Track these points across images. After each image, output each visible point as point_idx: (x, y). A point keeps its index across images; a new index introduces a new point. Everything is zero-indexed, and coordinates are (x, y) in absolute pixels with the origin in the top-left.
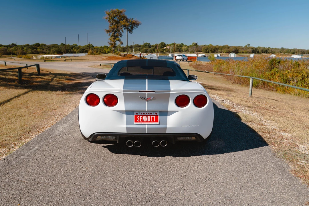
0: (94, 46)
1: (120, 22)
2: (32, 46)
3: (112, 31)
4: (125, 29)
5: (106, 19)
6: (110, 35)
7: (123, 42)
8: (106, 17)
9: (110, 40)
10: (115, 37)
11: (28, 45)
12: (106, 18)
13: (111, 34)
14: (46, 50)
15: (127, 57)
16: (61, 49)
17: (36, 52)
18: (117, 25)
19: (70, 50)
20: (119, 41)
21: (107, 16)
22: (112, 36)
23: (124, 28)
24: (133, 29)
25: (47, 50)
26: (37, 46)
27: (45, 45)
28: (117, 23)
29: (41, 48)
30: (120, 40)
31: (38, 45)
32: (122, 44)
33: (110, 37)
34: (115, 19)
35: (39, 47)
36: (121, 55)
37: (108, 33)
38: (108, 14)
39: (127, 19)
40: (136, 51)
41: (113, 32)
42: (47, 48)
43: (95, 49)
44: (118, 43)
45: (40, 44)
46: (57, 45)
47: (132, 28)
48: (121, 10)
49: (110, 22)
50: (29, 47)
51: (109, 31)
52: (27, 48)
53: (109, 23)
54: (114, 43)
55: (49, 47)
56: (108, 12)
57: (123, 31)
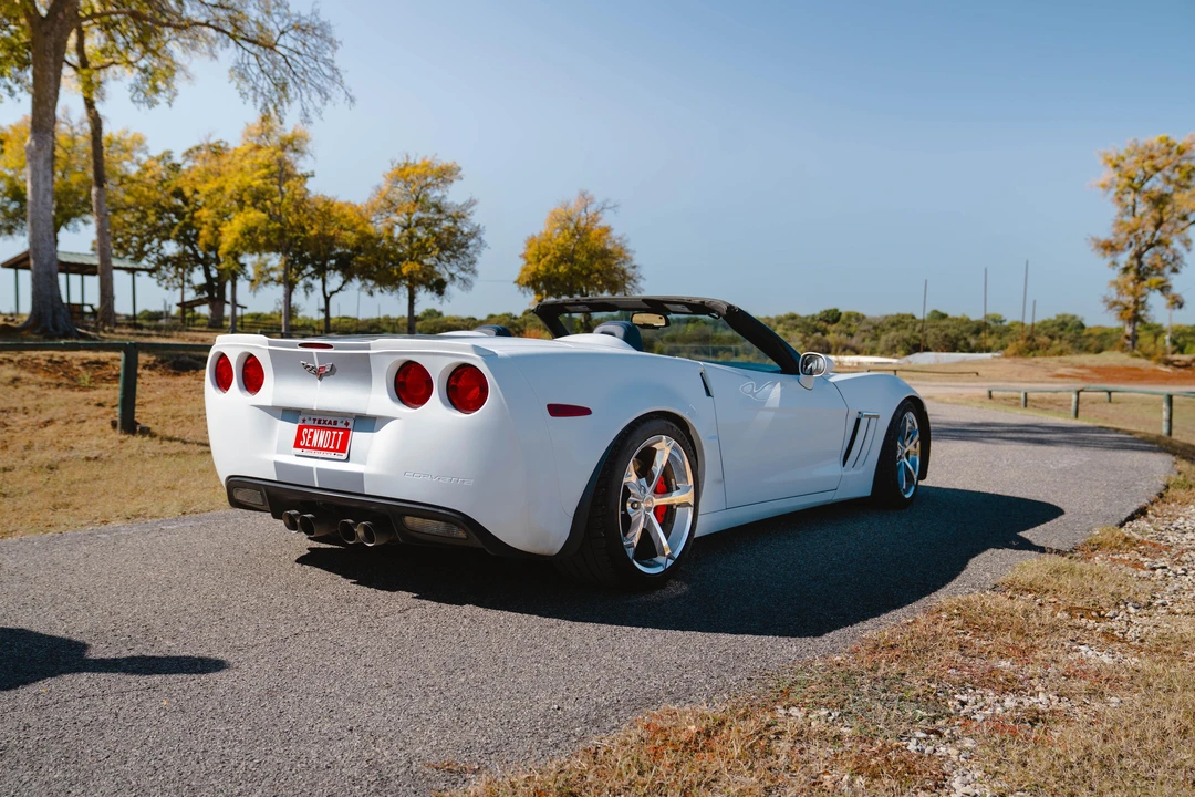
0: (1088, 323)
1: (1176, 197)
2: (809, 320)
3: (1131, 245)
5: (1101, 190)
6: (1114, 264)
7: (1185, 297)
8: (1102, 181)
9: (1113, 289)
10: (1141, 275)
11: (793, 317)
12: (1104, 186)
13: (1124, 258)
14: (864, 340)
16: (926, 335)
17: (819, 345)
18: (1157, 216)
19: (965, 339)
20: (1162, 290)
21: (1109, 174)
22: (1126, 270)
25: (867, 340)
26: (827, 322)
27: (859, 318)
28: (1161, 201)
29: (843, 327)
30: (1169, 287)
31: (833, 317)
32: (1181, 306)
33: (1115, 274)
34: (1147, 186)
35: (834, 327)
36: (1168, 363)
37: (1104, 255)
38: (1110, 165)
41: (1130, 252)
42: (865, 331)
43: (1091, 340)
45: (840, 314)
46: (913, 317)
48: (1180, 139)
49: (1120, 199)
50: (796, 326)
51: (1110, 247)
52: (787, 330)
53: (1117, 209)
54: (1136, 302)
55: (875, 328)
56: (1114, 156)
57: (1187, 243)
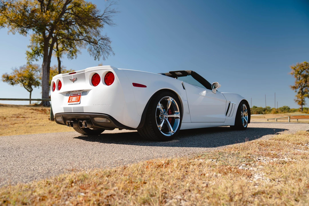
3: (299, 87)
5: (291, 75)
6: (296, 91)
8: (291, 73)
9: (296, 97)
10: (303, 94)
12: (292, 74)
13: (298, 90)
18: (305, 80)
21: (293, 71)
22: (299, 93)
28: (306, 77)
33: (296, 94)
34: (302, 73)
37: (293, 89)
38: (293, 69)
41: (300, 88)
49: (296, 77)
51: (295, 88)
53: (296, 79)
54: (302, 100)
56: (294, 67)
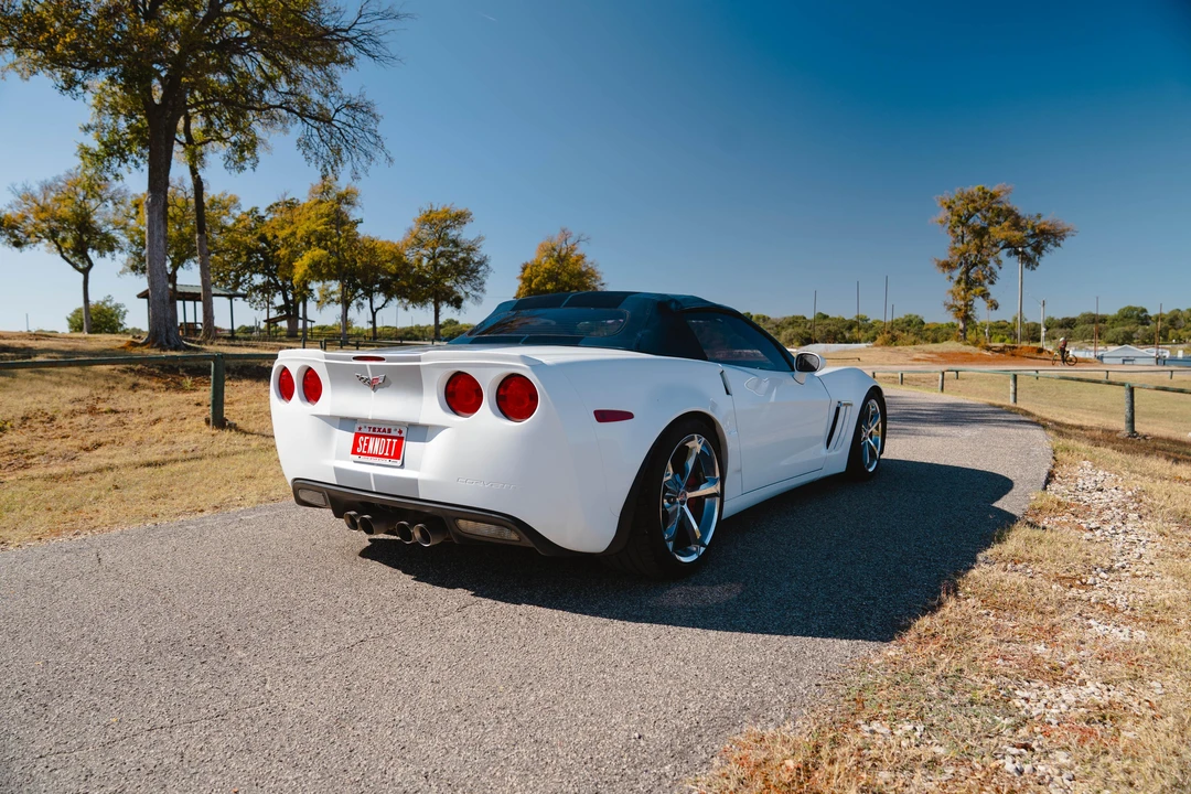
0: (926, 321)
1: (991, 229)
3: (961, 264)
4: (1009, 254)
5: (940, 224)
6: (951, 278)
7: (999, 301)
8: (940, 218)
9: (950, 296)
10: (969, 284)
12: (941, 222)
13: (957, 274)
15: (1013, 355)
16: (814, 331)
18: (979, 243)
19: (843, 332)
20: (983, 296)
21: (945, 214)
22: (959, 282)
23: (1006, 250)
24: (1040, 253)
27: (765, 319)
28: (980, 233)
30: (989, 294)
32: (996, 308)
33: (952, 286)
34: (971, 221)
36: (988, 349)
37: (944, 271)
38: (945, 207)
39: (1018, 217)
40: (1086, 337)
41: (962, 269)
42: (770, 329)
43: (929, 332)
44: (980, 306)
46: (804, 318)
47: (1038, 249)
48: (994, 189)
49: (953, 231)
51: (947, 266)
53: (951, 239)
54: (966, 305)
55: (777, 326)
56: (947, 200)
57: (999, 262)
